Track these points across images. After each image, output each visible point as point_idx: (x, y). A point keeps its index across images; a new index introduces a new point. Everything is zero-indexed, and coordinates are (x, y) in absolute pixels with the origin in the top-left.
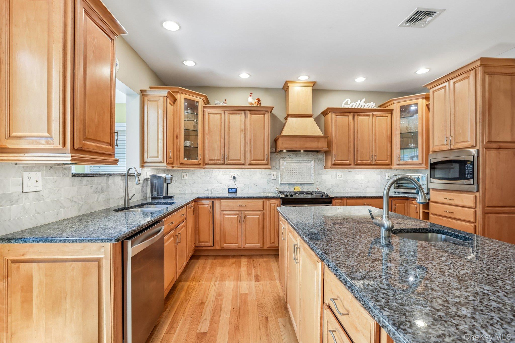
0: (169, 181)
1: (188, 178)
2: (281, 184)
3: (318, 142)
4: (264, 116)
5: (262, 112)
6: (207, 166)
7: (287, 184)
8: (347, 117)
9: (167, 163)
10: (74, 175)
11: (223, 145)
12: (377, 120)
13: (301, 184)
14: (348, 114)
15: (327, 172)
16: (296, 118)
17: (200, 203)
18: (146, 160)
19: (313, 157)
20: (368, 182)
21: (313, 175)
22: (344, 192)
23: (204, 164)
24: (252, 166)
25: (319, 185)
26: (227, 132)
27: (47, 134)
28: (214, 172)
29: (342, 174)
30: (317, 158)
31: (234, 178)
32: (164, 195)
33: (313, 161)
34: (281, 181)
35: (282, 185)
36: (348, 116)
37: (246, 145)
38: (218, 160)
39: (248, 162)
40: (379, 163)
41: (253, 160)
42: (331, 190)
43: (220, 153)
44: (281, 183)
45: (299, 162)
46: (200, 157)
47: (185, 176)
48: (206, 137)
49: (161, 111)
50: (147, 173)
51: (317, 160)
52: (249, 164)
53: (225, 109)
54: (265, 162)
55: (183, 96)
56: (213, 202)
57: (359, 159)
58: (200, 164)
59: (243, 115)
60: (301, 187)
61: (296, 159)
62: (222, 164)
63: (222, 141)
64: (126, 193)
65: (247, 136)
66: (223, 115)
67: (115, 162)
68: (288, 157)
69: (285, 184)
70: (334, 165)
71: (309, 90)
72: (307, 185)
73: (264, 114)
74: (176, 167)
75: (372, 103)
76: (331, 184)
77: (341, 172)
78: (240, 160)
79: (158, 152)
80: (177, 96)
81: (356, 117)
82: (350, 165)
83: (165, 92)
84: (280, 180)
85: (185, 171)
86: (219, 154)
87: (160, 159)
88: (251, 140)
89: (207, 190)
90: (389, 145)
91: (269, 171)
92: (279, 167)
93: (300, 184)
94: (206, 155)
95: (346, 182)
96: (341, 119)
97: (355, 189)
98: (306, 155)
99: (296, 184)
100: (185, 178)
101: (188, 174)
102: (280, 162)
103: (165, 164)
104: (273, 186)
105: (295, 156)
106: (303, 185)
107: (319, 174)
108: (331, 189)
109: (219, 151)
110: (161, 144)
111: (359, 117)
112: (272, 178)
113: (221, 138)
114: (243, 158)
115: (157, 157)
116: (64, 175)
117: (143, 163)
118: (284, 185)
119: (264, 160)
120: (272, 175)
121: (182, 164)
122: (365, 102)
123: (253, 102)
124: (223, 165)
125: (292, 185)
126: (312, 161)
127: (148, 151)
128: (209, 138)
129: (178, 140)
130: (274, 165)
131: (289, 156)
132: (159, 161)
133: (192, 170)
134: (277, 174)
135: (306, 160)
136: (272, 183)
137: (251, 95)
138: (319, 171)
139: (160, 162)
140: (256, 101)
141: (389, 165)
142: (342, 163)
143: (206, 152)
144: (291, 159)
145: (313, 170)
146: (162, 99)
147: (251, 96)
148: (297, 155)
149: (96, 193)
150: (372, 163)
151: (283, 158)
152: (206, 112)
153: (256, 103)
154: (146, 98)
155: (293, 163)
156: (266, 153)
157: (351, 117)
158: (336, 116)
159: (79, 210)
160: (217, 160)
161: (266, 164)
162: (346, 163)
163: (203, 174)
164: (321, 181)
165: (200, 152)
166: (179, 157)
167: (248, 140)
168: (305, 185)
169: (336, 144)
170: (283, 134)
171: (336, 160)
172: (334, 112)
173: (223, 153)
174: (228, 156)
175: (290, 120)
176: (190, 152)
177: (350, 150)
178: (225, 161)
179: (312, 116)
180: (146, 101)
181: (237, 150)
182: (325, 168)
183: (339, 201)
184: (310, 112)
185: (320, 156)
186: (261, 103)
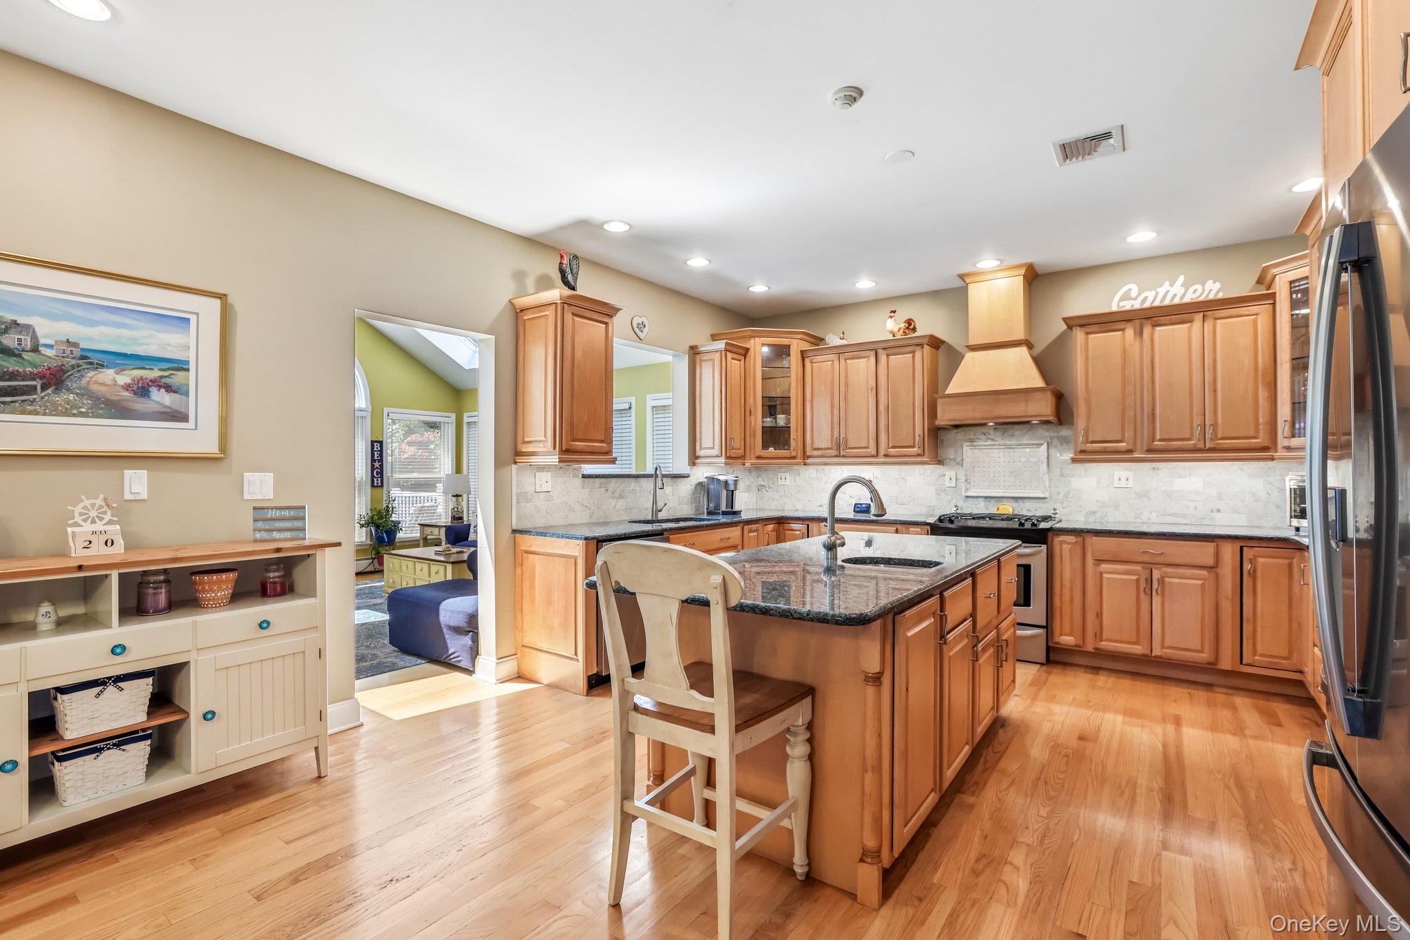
0: (732, 488)
1: (788, 482)
2: (967, 497)
3: (1027, 401)
4: (914, 356)
5: (910, 349)
6: (809, 461)
7: (981, 497)
8: (1120, 333)
9: (732, 459)
10: (584, 476)
11: (836, 420)
12: (1218, 328)
13: (1016, 499)
14: (1121, 325)
15: (1086, 470)
16: (983, 352)
17: (787, 526)
18: (700, 453)
19: (1047, 434)
20: (1220, 498)
21: (1046, 478)
22: (1138, 521)
23: (804, 458)
24: (889, 458)
25: (1063, 503)
26: (844, 395)
27: (544, 439)
28: (833, 471)
29: (1130, 474)
30: (1058, 437)
32: (723, 508)
33: (1045, 446)
34: (967, 490)
35: (970, 499)
36: (1123, 330)
37: (880, 417)
38: (828, 449)
39: (882, 451)
40: (1225, 446)
41: (893, 447)
42: (1098, 515)
43: (832, 436)
44: (966, 495)
45: (1010, 447)
46: (793, 443)
47: (783, 479)
48: (808, 406)
49: (717, 375)
50: (701, 474)
51: (1055, 442)
52: (886, 456)
53: (840, 351)
54: (915, 450)
55: (758, 341)
56: (808, 526)
57: (1158, 437)
58: (794, 458)
59: (873, 359)
60: (1014, 504)
61: (1001, 442)
62: (835, 456)
63: (836, 412)
64: (655, 502)
65: (879, 399)
66: (836, 362)
67: (613, 461)
68: (983, 437)
69: (977, 497)
70: (1082, 452)
71: (1020, 281)
72: (1030, 501)
73: (913, 352)
74: (747, 463)
75: (1211, 281)
76: (1098, 501)
77: (1127, 469)
78: (867, 448)
79: (714, 440)
80: (753, 344)
81: (1147, 330)
82: (1130, 451)
83: (722, 344)
84: (964, 489)
85: (783, 470)
86: (830, 437)
87: (716, 451)
88: (888, 406)
89: (821, 506)
90: (1263, 394)
91: (939, 469)
92: (962, 460)
93: (1013, 498)
94: (809, 442)
95: (1144, 495)
96: (1099, 339)
97: (1175, 515)
98: (1029, 430)
99: (1003, 497)
100: (783, 483)
101: (788, 475)
102: (965, 448)
103: (723, 460)
104: (950, 502)
105: (999, 433)
106: (1020, 501)
107: (1062, 475)
108: (1095, 512)
109: (830, 432)
110: (717, 428)
111: (1158, 328)
112: (948, 484)
113: (832, 406)
114: (872, 443)
115: (713, 448)
116: (573, 476)
117: (694, 459)
118: (975, 500)
119: (913, 447)
120: (947, 478)
121: (759, 457)
122: (1186, 285)
123: (896, 330)
124: (838, 458)
125: (993, 500)
126: (1041, 445)
127: (701, 439)
128: (812, 408)
129: (753, 417)
130: (952, 456)
131: (985, 434)
132: (714, 454)
133: (795, 467)
134: (959, 476)
135: (1026, 442)
136: (948, 495)
137: (892, 314)
138: (1061, 469)
139: (717, 456)
140: (903, 326)
141: (1265, 449)
142: (1106, 448)
143: (808, 437)
144: (989, 442)
145: (1045, 465)
146: (718, 355)
147: (891, 317)
148: (1004, 432)
149: (612, 498)
150: (1201, 445)
151: (972, 441)
152: (807, 361)
153: (901, 331)
154: (698, 356)
155: (996, 451)
156: (918, 431)
157: (1130, 332)
158: (1088, 333)
159: (591, 517)
160: (826, 449)
161: (919, 455)
162: (1116, 447)
164: (1069, 493)
165: (795, 435)
166: (749, 448)
167: (882, 408)
168: (1026, 501)
169: (1088, 401)
170: (949, 391)
171: (1087, 442)
172: (1081, 326)
173: (836, 435)
174: (846, 440)
175: (969, 356)
176: (775, 437)
177: (1130, 413)
178: (840, 451)
179: (1029, 345)
180: (698, 361)
181: (860, 432)
182: (1074, 460)
183: (1071, 539)
184: (1020, 334)
185: (1065, 432)
186: (914, 330)
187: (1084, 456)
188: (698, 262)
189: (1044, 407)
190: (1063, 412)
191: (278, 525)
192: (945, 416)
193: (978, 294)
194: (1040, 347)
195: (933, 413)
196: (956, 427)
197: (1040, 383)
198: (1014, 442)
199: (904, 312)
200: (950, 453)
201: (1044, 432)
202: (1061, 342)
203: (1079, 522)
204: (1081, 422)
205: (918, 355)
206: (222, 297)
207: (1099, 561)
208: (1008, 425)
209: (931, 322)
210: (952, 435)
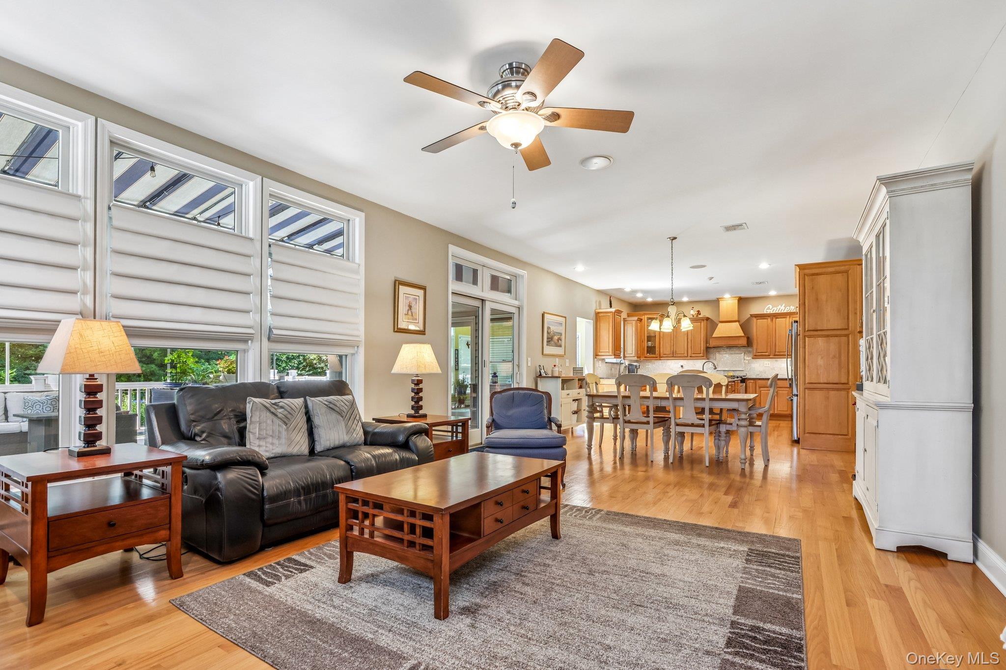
2: (718, 370)
3: (738, 340)
5: (699, 321)
6: (661, 359)
7: (723, 370)
9: (637, 357)
10: (606, 363)
11: (672, 344)
14: (767, 317)
15: (756, 361)
16: (724, 323)
18: (626, 356)
19: (744, 350)
21: (744, 364)
23: (660, 357)
24: (692, 358)
25: (749, 372)
26: (675, 336)
27: (608, 351)
28: (667, 362)
31: (682, 366)
33: (743, 354)
36: (767, 319)
37: (688, 344)
38: (670, 354)
39: (689, 355)
41: (692, 354)
45: (732, 354)
46: (657, 352)
48: (661, 339)
49: (634, 329)
50: (627, 363)
51: (747, 352)
52: (690, 357)
54: (701, 355)
55: (646, 316)
57: (777, 351)
58: (658, 357)
60: (734, 371)
61: (729, 352)
63: (672, 342)
65: (688, 338)
68: (723, 350)
70: (755, 355)
71: (736, 301)
72: (739, 371)
73: (701, 322)
74: (642, 359)
75: (792, 306)
76: (759, 371)
77: (768, 361)
78: (684, 354)
79: (633, 351)
80: (643, 317)
81: (774, 320)
82: (769, 355)
83: (636, 318)
85: (648, 361)
86: (670, 350)
87: (633, 355)
88: (692, 340)
92: (716, 358)
94: (661, 351)
95: (773, 369)
96: (760, 321)
98: (738, 348)
99: (729, 370)
100: (648, 366)
101: (650, 363)
102: (717, 354)
105: (728, 349)
107: (749, 363)
108: (759, 374)
109: (670, 348)
110: (634, 347)
111: (777, 319)
112: (710, 366)
113: (671, 340)
114: (686, 352)
117: (624, 357)
118: (721, 371)
119: (700, 353)
121: (646, 357)
122: (785, 307)
123: (694, 314)
124: (673, 357)
125: (727, 371)
127: (627, 351)
128: (663, 340)
129: (643, 342)
130: (713, 357)
133: (652, 361)
135: (737, 352)
136: (710, 370)
137: (692, 309)
138: (748, 361)
139: (634, 357)
140: (696, 313)
142: (762, 354)
143: (661, 350)
144: (725, 352)
145: (743, 360)
146: (634, 322)
148: (730, 349)
149: (610, 370)
151: (719, 352)
153: (696, 315)
155: (728, 355)
156: (702, 349)
157: (769, 320)
158: (757, 320)
160: (668, 354)
161: (703, 356)
162: (765, 354)
163: (660, 364)
164: (751, 368)
165: (657, 349)
166: (643, 354)
167: (689, 342)
168: (737, 371)
169: (757, 340)
170: (714, 336)
171: (756, 352)
172: (755, 317)
173: (672, 349)
174: (676, 351)
175: (720, 325)
176: (651, 350)
177: (769, 344)
178: (674, 355)
179: (738, 321)
180: (626, 324)
181: (682, 347)
182: (753, 358)
183: (752, 381)
184: (736, 318)
185: (750, 349)
186: (700, 314)
187: (756, 357)
188: (639, 295)
189: (744, 342)
190: (749, 343)
191: (578, 372)
192: (712, 343)
193: (723, 304)
194: (742, 322)
195: (707, 342)
196: (714, 347)
197: (743, 335)
198: (733, 352)
199: (697, 308)
200: (711, 356)
201: (742, 349)
202: (748, 320)
203: (754, 377)
204: (755, 346)
205: (702, 324)
206: (565, 317)
207: (760, 387)
208: (730, 347)
209: (706, 312)
210: (712, 349)
